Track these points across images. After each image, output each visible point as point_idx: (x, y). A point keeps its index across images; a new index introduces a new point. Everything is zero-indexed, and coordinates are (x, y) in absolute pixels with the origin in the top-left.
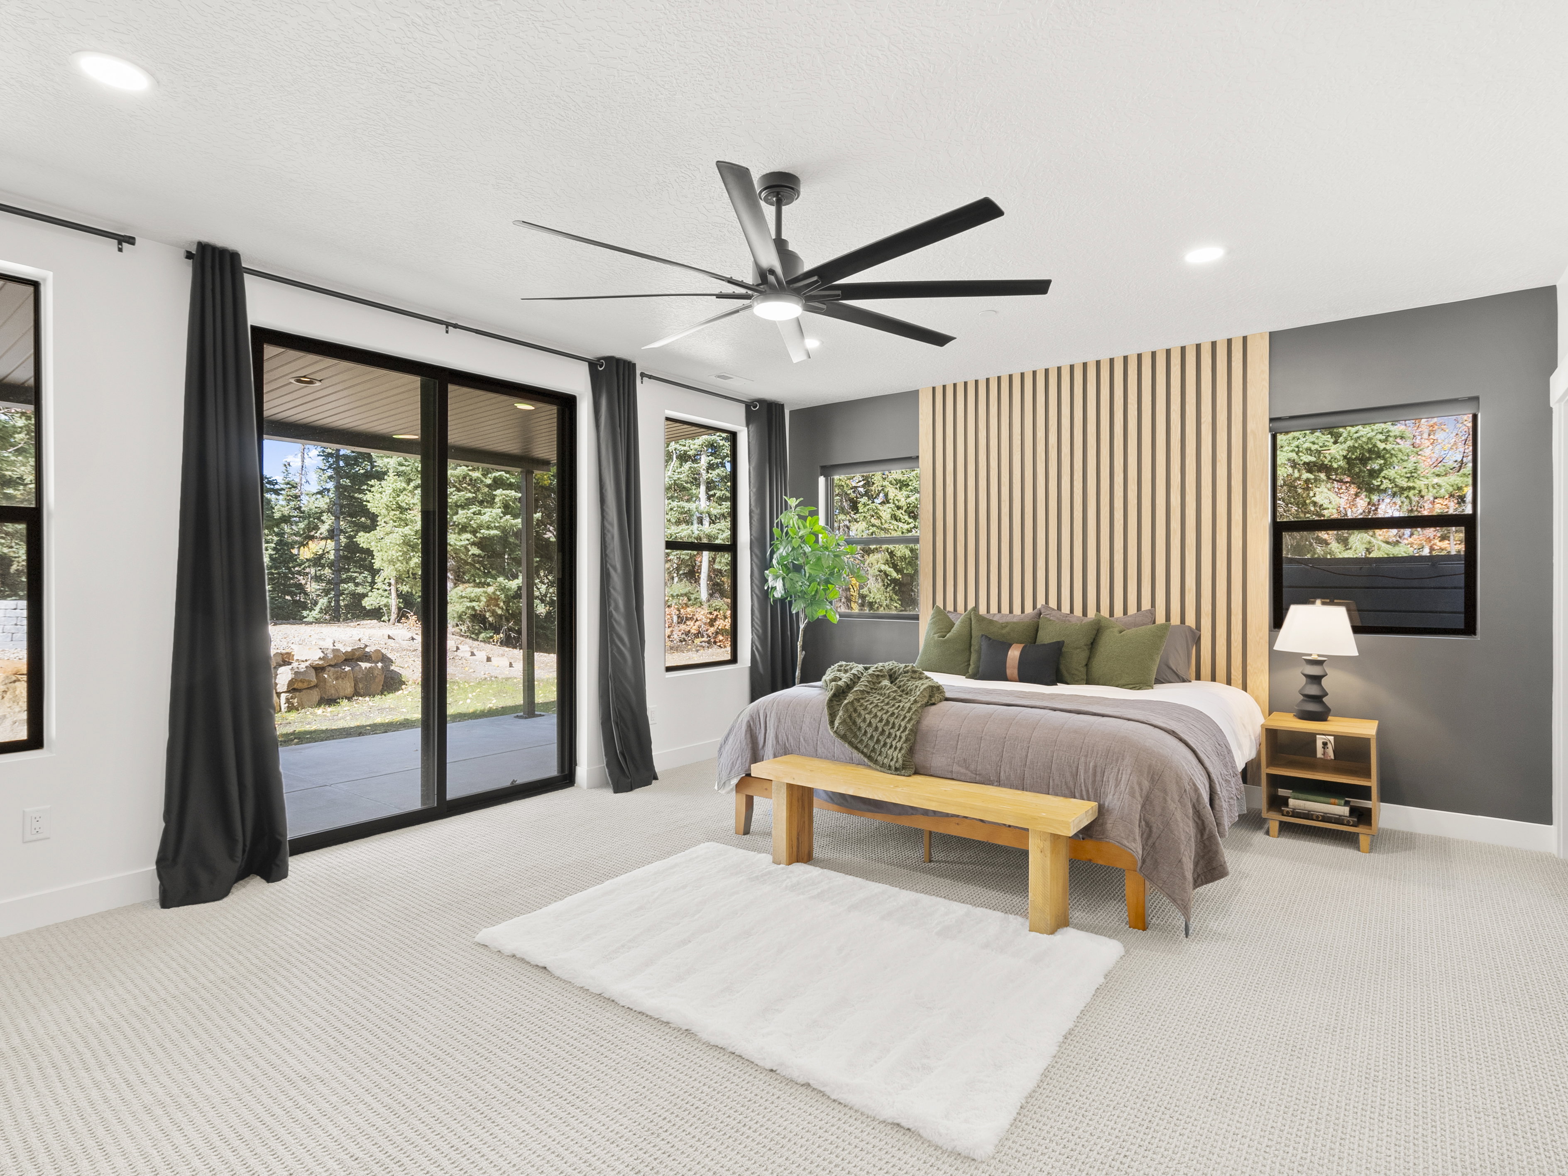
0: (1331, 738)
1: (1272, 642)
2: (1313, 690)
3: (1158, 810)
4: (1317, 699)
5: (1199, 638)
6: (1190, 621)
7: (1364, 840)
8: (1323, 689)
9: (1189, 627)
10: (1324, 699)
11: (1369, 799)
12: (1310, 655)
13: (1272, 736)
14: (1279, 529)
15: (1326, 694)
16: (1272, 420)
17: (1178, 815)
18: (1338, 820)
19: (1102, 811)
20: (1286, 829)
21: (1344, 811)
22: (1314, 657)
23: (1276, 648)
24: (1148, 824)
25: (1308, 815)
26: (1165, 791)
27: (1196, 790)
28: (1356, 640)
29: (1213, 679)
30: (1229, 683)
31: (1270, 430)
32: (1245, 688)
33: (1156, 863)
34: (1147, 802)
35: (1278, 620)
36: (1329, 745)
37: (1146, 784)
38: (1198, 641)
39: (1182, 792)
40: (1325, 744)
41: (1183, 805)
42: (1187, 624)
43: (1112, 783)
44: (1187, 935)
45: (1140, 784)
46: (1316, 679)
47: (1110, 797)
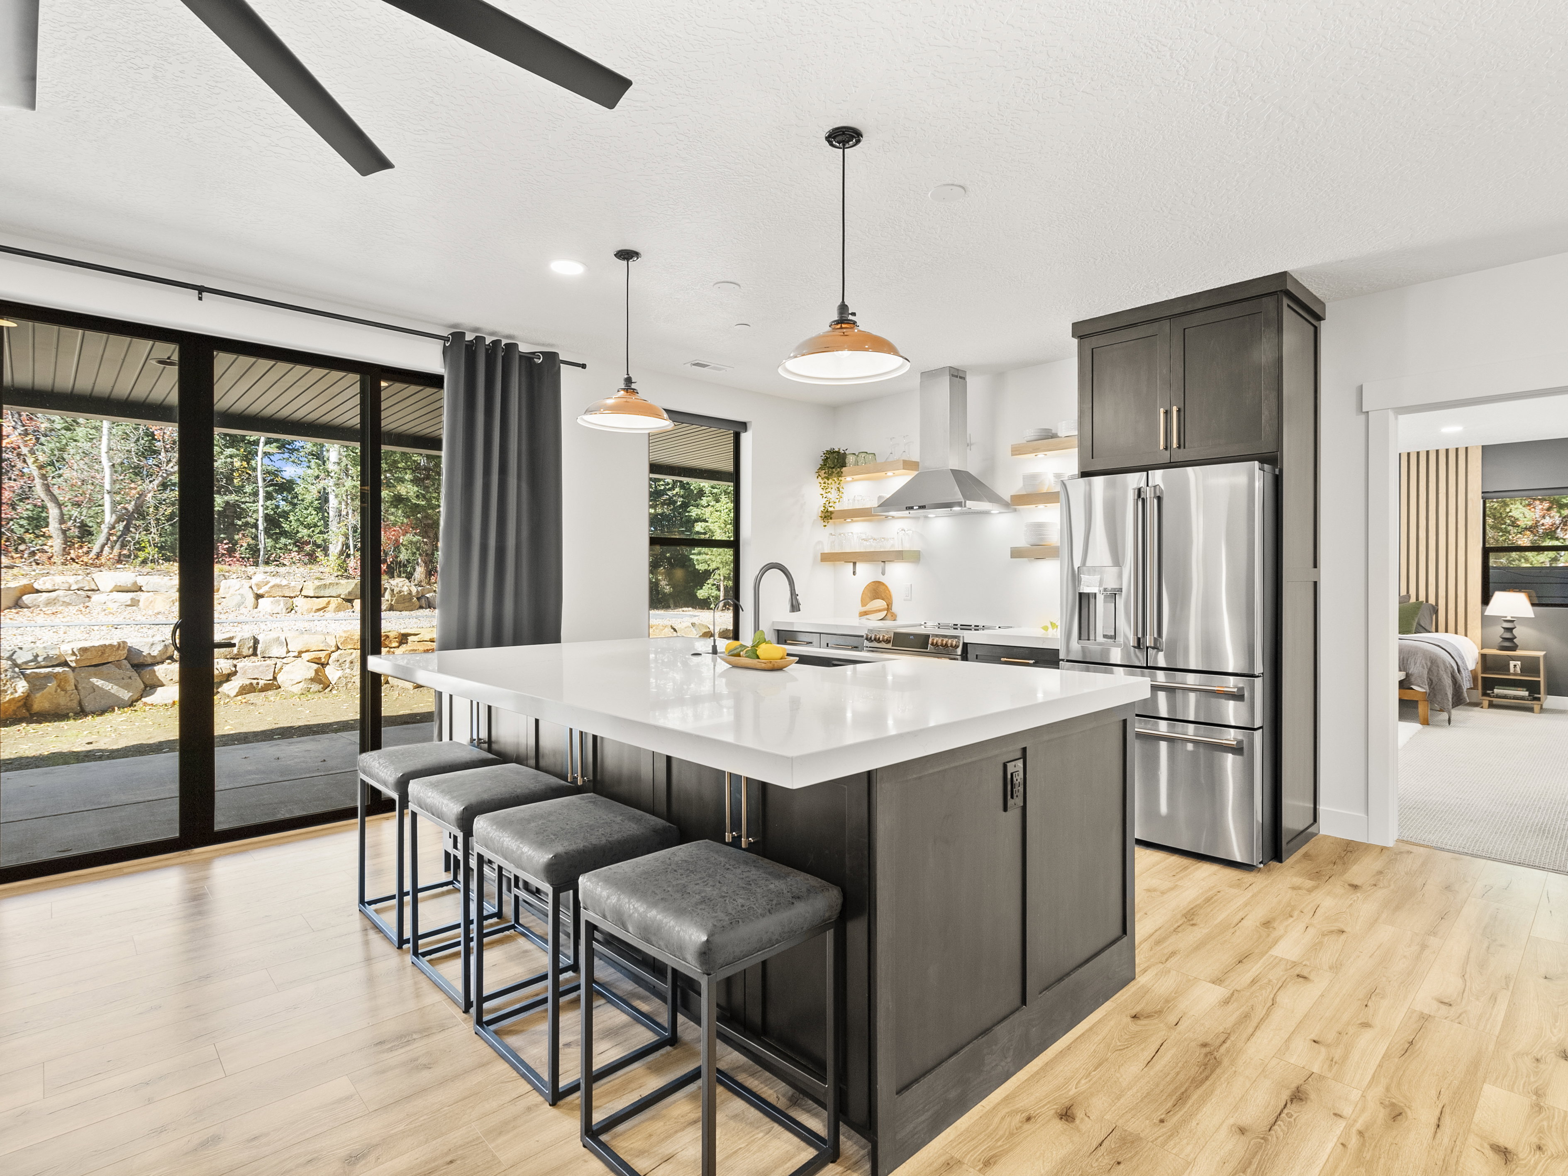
0: (1519, 663)
1: (1483, 612)
2: (1508, 635)
3: (1435, 674)
4: (1511, 640)
5: (1438, 610)
6: (1432, 601)
7: (1537, 708)
8: (1514, 635)
9: (1432, 605)
10: (1515, 640)
11: (1539, 694)
12: (1506, 617)
13: (1484, 657)
14: (1486, 552)
15: (1515, 638)
16: (1483, 493)
17: (1445, 676)
18: (1522, 698)
19: (1407, 675)
20: (1492, 705)
21: (1526, 694)
22: (1509, 618)
23: (1486, 614)
24: (1430, 679)
25: (1505, 697)
26: (1438, 667)
27: (1452, 667)
28: (1533, 610)
29: (1446, 631)
30: (1456, 633)
31: (1483, 498)
32: (1466, 635)
33: (1435, 695)
34: (1430, 671)
35: (1486, 599)
36: (1518, 666)
37: (1429, 664)
38: (1436, 612)
39: (1446, 668)
40: (1515, 666)
41: (1447, 673)
42: (1430, 602)
43: (1412, 664)
44: (1449, 724)
45: (1426, 664)
46: (1510, 630)
47: (1412, 669)
